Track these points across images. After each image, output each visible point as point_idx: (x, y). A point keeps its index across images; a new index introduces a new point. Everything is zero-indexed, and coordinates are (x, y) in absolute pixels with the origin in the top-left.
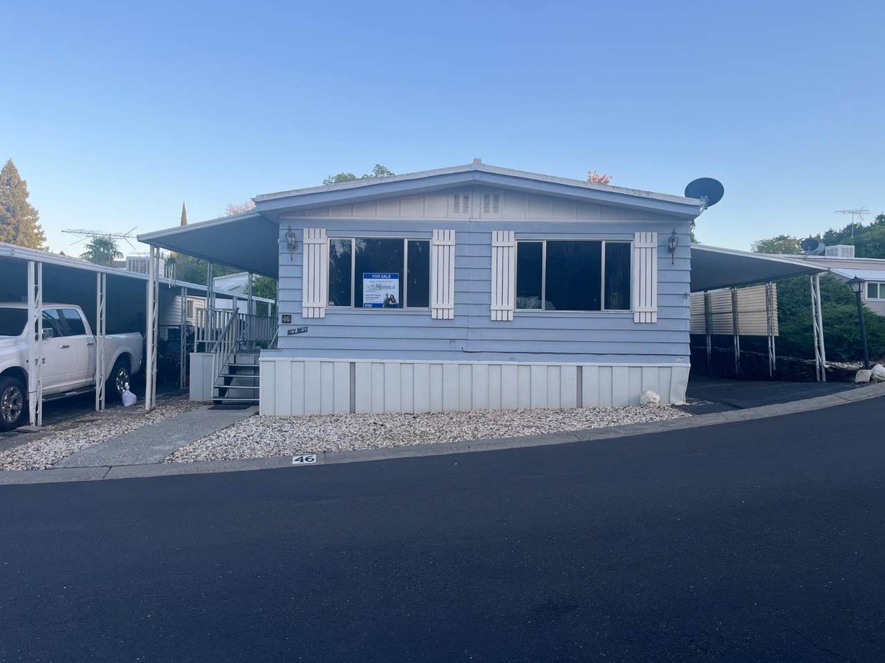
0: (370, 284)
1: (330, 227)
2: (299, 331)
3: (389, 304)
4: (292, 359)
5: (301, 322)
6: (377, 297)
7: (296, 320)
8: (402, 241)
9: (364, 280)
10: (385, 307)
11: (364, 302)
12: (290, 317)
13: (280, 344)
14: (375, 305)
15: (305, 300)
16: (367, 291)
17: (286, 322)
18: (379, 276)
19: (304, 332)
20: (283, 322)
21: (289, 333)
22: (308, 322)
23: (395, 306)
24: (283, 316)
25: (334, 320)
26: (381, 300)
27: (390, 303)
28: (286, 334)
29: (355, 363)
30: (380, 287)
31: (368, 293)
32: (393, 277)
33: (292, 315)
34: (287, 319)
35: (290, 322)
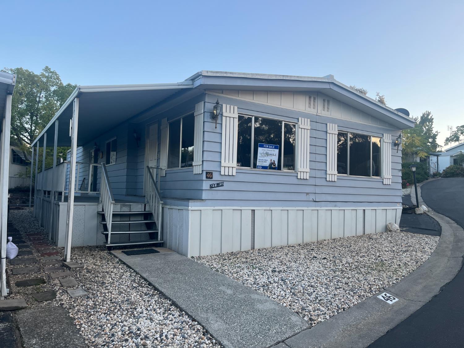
0: (262, 152)
1: (240, 105)
2: (218, 185)
3: (271, 167)
4: (213, 208)
5: (219, 178)
6: (266, 161)
7: (216, 176)
8: (281, 122)
9: (259, 148)
10: (269, 169)
11: (257, 165)
12: (212, 174)
13: (205, 195)
14: (264, 167)
15: (223, 161)
16: (260, 157)
17: (209, 178)
18: (268, 146)
19: (221, 186)
20: (207, 177)
21: (211, 187)
22: (224, 179)
23: (274, 169)
24: (207, 173)
25: (241, 177)
26: (267, 164)
27: (273, 166)
28: (208, 188)
29: (254, 210)
30: (267, 154)
31: (261, 158)
32: (276, 148)
33: (213, 172)
34: (209, 175)
35: (212, 178)
